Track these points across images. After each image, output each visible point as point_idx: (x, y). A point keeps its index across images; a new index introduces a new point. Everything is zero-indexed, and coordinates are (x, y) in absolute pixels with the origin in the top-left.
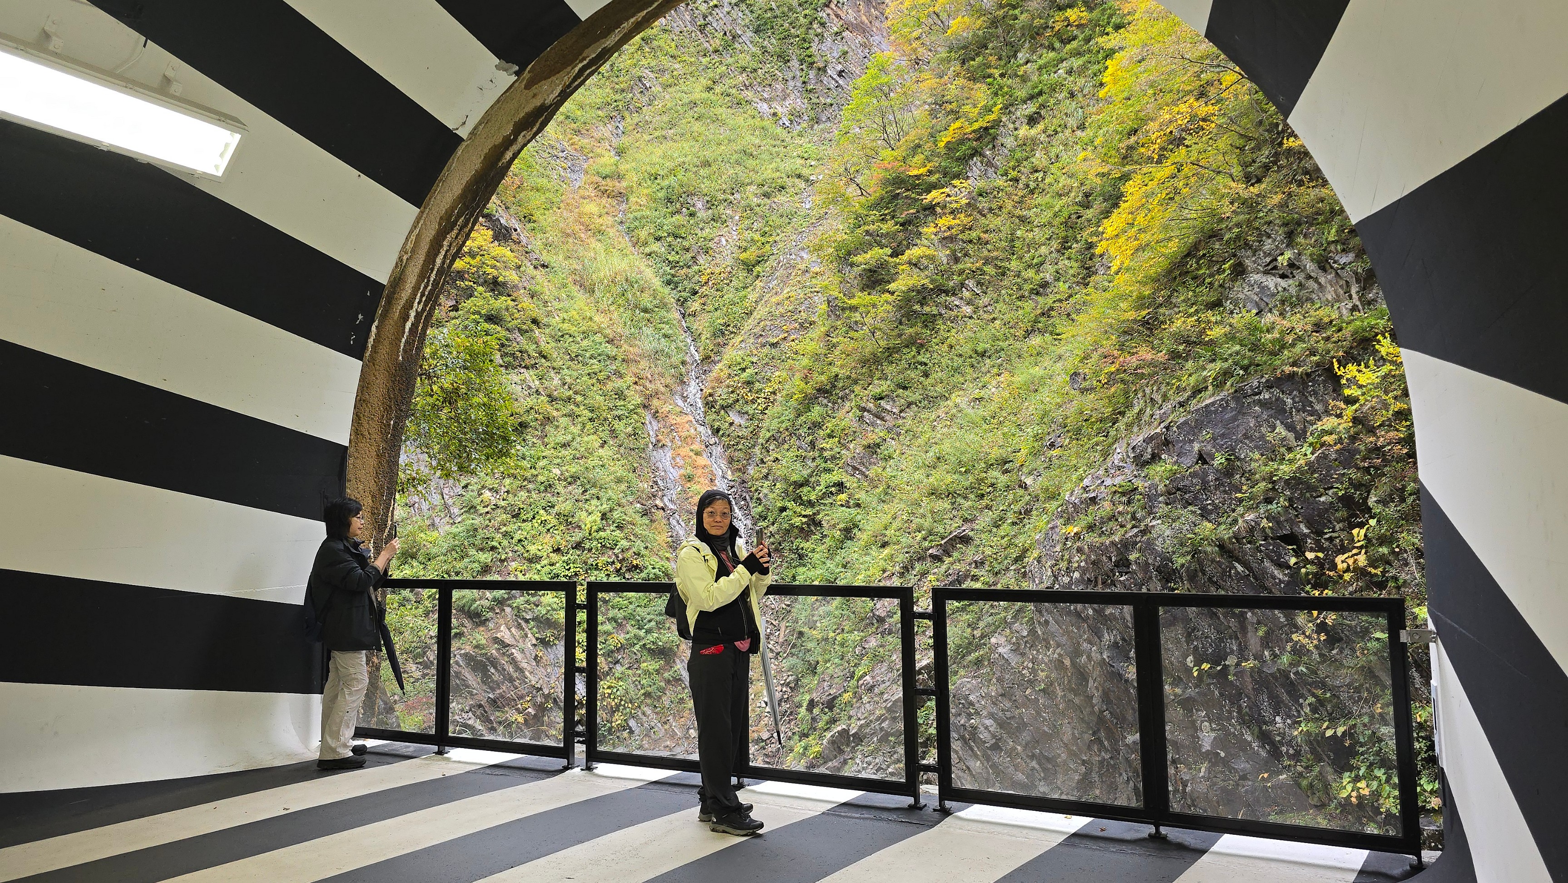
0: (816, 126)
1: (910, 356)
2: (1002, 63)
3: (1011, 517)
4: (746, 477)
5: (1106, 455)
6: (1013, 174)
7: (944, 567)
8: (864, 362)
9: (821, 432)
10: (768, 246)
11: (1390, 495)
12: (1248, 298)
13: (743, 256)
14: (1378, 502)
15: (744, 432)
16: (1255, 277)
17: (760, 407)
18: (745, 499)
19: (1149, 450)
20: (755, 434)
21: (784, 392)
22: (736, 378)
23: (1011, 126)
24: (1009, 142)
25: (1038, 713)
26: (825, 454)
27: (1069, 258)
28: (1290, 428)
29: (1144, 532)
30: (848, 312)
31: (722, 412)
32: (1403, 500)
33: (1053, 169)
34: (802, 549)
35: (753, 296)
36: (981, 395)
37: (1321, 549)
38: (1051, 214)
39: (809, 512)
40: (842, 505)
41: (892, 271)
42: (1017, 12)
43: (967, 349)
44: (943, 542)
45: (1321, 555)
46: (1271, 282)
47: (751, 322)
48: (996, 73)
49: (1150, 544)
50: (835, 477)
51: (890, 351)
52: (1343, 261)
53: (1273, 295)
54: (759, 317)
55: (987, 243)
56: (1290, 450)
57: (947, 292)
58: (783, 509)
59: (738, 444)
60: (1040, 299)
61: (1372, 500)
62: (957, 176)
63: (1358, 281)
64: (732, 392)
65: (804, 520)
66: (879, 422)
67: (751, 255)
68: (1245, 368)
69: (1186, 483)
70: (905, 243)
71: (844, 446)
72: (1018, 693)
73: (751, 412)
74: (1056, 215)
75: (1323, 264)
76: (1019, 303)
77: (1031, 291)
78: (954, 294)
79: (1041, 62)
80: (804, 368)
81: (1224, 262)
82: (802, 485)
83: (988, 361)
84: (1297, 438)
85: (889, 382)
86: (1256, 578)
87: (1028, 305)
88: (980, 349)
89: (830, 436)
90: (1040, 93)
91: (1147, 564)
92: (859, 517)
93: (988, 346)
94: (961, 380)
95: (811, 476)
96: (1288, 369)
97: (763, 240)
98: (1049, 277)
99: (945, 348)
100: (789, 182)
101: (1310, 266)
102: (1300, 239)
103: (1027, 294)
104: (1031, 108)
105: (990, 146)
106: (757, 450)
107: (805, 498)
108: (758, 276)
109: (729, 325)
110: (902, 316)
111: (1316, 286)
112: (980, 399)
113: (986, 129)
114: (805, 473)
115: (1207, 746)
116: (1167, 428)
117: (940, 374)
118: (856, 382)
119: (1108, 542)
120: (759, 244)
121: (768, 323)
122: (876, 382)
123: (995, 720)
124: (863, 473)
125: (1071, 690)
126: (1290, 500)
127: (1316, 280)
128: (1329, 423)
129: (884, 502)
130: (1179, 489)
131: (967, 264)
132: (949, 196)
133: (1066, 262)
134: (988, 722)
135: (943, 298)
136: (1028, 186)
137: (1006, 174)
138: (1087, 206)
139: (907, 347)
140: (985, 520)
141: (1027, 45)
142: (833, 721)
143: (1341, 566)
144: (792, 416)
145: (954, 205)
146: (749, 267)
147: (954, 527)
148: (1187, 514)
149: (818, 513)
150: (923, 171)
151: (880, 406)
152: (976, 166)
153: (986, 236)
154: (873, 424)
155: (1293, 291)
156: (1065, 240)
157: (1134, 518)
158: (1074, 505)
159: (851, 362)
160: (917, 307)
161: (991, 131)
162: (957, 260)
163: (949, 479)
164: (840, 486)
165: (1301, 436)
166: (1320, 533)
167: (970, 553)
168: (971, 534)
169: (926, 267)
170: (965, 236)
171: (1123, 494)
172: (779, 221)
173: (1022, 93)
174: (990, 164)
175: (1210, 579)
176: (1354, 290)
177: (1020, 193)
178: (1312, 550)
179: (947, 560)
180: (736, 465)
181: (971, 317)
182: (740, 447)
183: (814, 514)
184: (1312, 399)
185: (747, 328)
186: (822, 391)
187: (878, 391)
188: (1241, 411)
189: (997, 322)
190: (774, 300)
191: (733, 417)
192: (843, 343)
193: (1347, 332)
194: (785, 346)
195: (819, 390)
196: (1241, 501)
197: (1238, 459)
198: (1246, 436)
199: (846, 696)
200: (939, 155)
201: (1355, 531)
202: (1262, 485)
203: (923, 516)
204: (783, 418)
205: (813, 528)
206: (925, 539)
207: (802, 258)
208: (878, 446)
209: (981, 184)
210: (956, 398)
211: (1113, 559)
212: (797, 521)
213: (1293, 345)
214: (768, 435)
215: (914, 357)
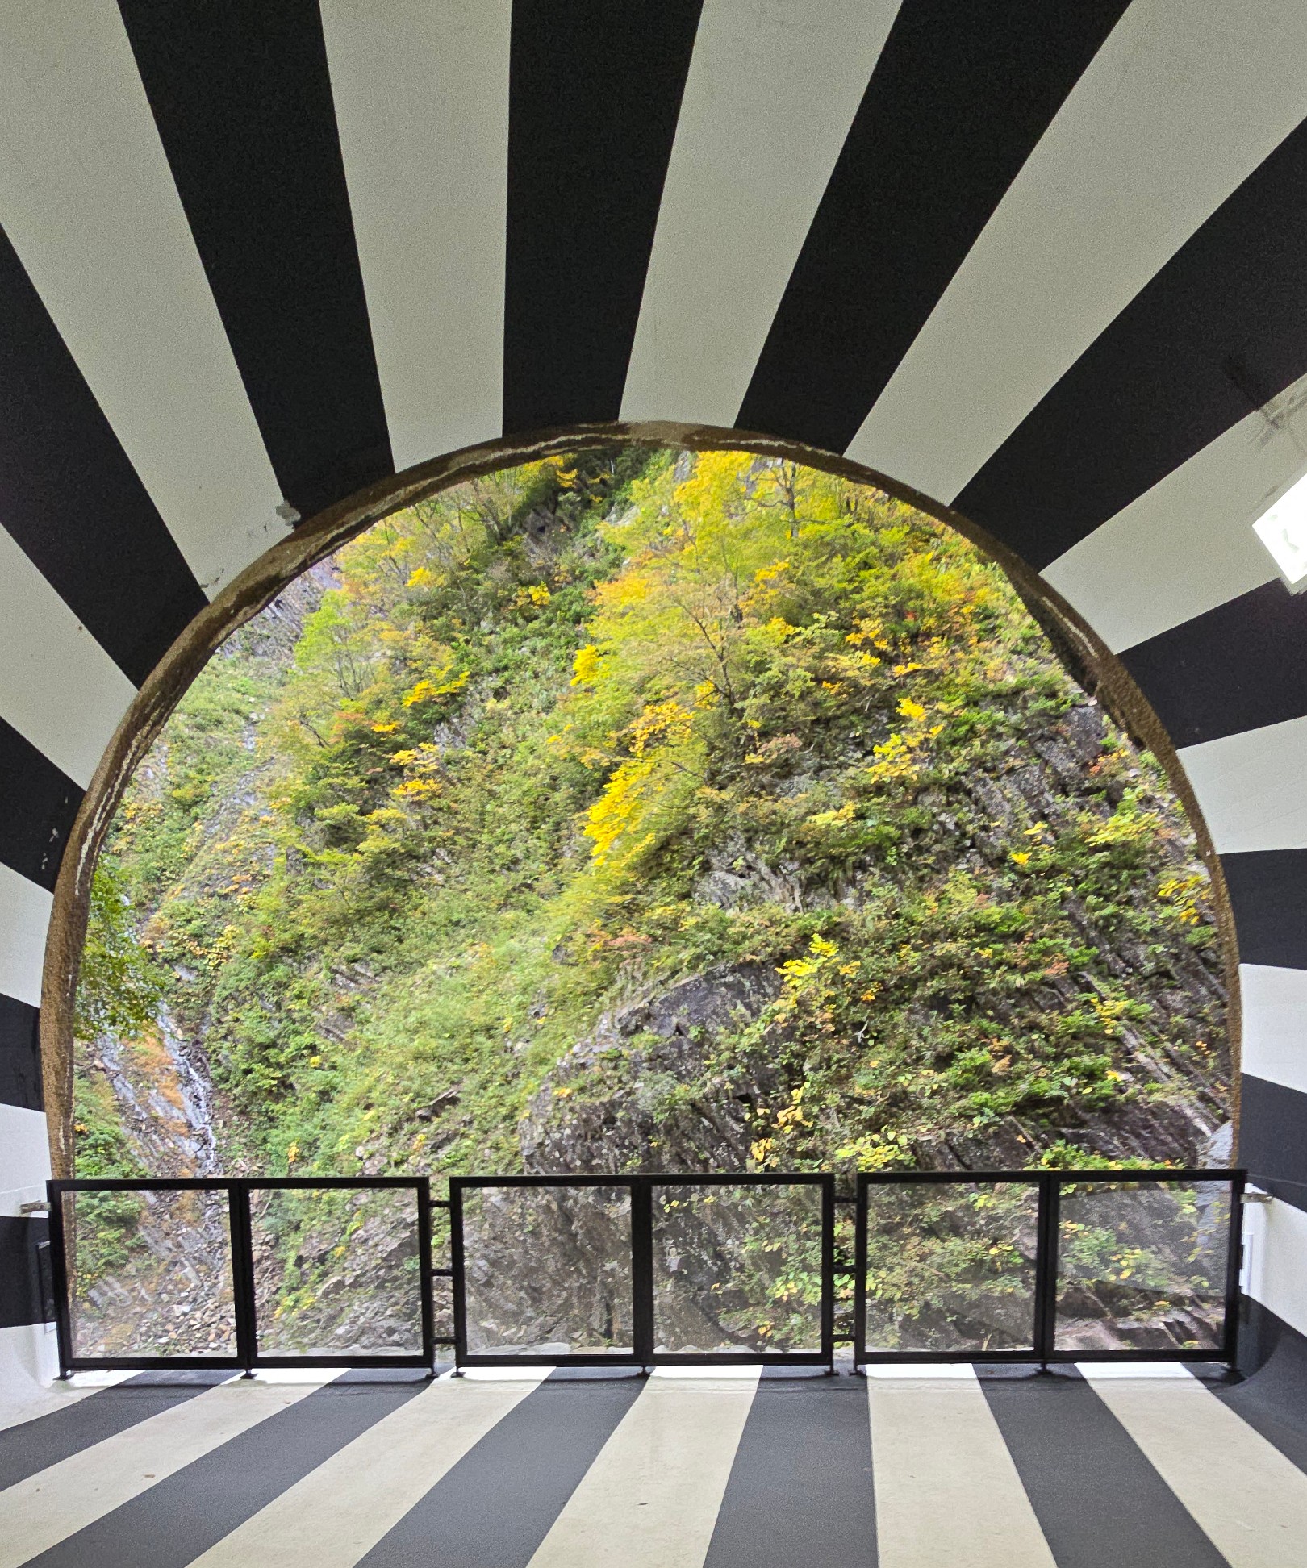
0: (251, 659)
1: (382, 920)
2: (467, 628)
3: (498, 1080)
4: (200, 1037)
5: (592, 1024)
6: (481, 746)
7: (432, 1127)
8: (333, 922)
9: (288, 994)
10: (206, 787)
11: (820, 1063)
12: (713, 892)
13: (177, 793)
14: (811, 1069)
15: (197, 989)
16: (719, 874)
17: (211, 963)
18: (200, 1060)
19: (634, 1022)
20: (208, 992)
21: (240, 949)
22: (181, 930)
23: (478, 696)
24: (477, 713)
25: (527, 1252)
26: (295, 1016)
27: (539, 838)
28: (748, 1006)
29: (629, 1094)
30: (310, 869)
31: (167, 966)
32: (829, 1068)
33: (521, 747)
34: (272, 1111)
35: (192, 841)
36: (458, 963)
37: (767, 1106)
38: (520, 793)
39: (278, 1074)
40: (316, 1068)
41: (360, 830)
42: (481, 577)
43: (441, 918)
44: (432, 1103)
45: (768, 1111)
46: (732, 880)
47: (192, 870)
48: (461, 638)
49: (634, 1103)
50: (306, 1039)
51: (361, 914)
52: (790, 868)
53: (734, 892)
54: (203, 863)
55: (456, 813)
56: (747, 1025)
57: (417, 858)
58: (248, 1072)
59: (188, 1001)
60: (513, 874)
61: (806, 1067)
62: (425, 739)
63: (801, 886)
64: (177, 945)
65: (274, 1082)
66: (352, 985)
67: (187, 792)
68: (715, 954)
69: (666, 1051)
70: (370, 802)
71: (316, 1009)
72: (508, 1237)
73: (201, 968)
74: (524, 793)
75: (775, 868)
76: (491, 877)
77: (503, 865)
78: (425, 862)
79: (506, 635)
80: (263, 923)
81: (694, 858)
82: (268, 1047)
83: (462, 931)
84: (753, 1015)
85: (361, 945)
86: (718, 1130)
87: (501, 880)
88: (455, 918)
89: (299, 997)
90: (506, 668)
91: (631, 1121)
92: (338, 1080)
93: (463, 916)
94: (437, 947)
95: (278, 1036)
96: (749, 957)
97: (200, 777)
98: (520, 855)
99: (418, 914)
100: (226, 717)
101: (765, 870)
102: (757, 846)
103: (497, 868)
104: (497, 682)
105: (457, 714)
106: (212, 1009)
107: (272, 1060)
108: (196, 819)
109: (165, 870)
110: (372, 878)
111: (767, 887)
112: (458, 968)
113: (453, 695)
114: (272, 1034)
115: (674, 1267)
116: (650, 1003)
117: (415, 940)
118: (325, 942)
119: (597, 1103)
120: (195, 782)
121: (213, 871)
122: (348, 944)
123: (487, 1260)
124: (337, 1037)
125: (556, 1230)
126: (747, 1067)
127: (768, 882)
128: (779, 1004)
129: (362, 1065)
130: (659, 1057)
131: (440, 832)
132: (416, 759)
133: (535, 841)
134: (482, 1263)
135: (413, 864)
136: (496, 761)
137: (473, 745)
138: (554, 788)
139: (379, 910)
140: (470, 1083)
141: (490, 614)
142: (324, 1275)
143: (782, 1120)
144: (252, 975)
145: (422, 770)
146: (186, 806)
147: (443, 1090)
148: (666, 1079)
149: (289, 1076)
150: (388, 728)
151: (353, 969)
152: (443, 731)
153: (456, 805)
154: (346, 987)
155: (749, 890)
156: (534, 820)
157: (620, 1081)
158: (566, 1070)
159: (318, 921)
160: (389, 871)
161: (460, 698)
162: (426, 827)
163: (434, 1043)
164: (313, 1049)
165: (755, 1013)
166: (768, 1094)
167: (459, 1114)
168: (459, 1095)
169: (394, 831)
170: (436, 803)
171: (611, 1060)
172: (217, 760)
173: (488, 665)
174: (457, 733)
175: (683, 1132)
176: (797, 893)
177: (490, 767)
178: (761, 1107)
179: (436, 1120)
180: (187, 1024)
181: (443, 886)
182: (191, 1005)
183: (284, 1076)
184: (765, 983)
185: (187, 875)
186: (285, 949)
187: (351, 953)
188: (711, 991)
189: (469, 893)
190: (220, 846)
191: (179, 972)
192: (309, 900)
193: (792, 930)
194: (238, 899)
195: (282, 949)
196: (708, 1067)
197: (707, 1031)
198: (714, 1013)
199: (340, 1250)
200: (403, 714)
201: (794, 1092)
202: (726, 1055)
203: (410, 1079)
204: (242, 976)
205: (282, 1090)
206: (413, 1101)
207: (248, 803)
208: (353, 1009)
209: (449, 751)
210: (432, 965)
211: (602, 1117)
212: (266, 1083)
213: (752, 936)
214: (225, 993)
215: (386, 921)
